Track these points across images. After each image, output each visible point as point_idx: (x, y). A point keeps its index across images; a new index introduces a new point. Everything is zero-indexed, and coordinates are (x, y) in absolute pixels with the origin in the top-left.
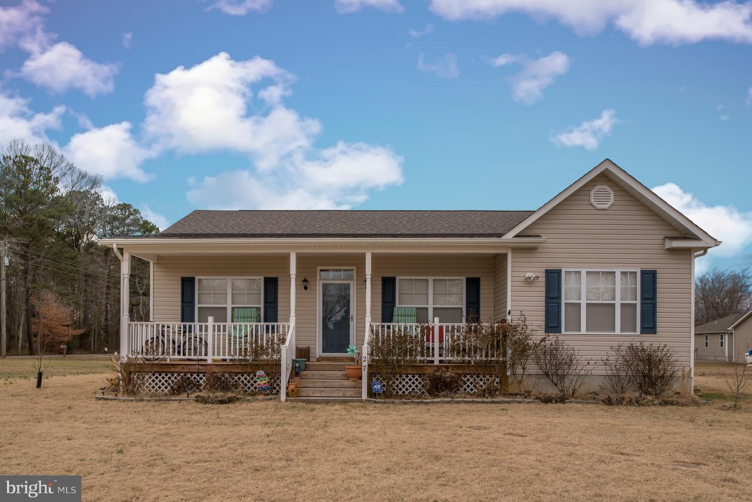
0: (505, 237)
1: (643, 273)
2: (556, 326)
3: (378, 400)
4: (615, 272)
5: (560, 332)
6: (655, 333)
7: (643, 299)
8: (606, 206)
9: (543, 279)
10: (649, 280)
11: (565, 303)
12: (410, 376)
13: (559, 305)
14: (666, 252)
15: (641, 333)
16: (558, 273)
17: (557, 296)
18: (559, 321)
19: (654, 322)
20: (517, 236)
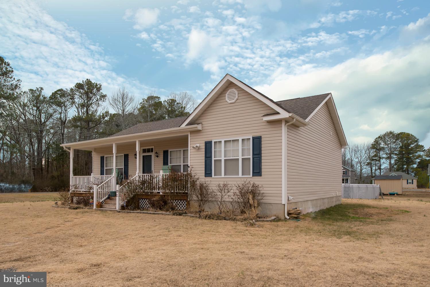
0: (181, 126)
1: (254, 139)
2: (210, 173)
3: (135, 211)
4: (239, 140)
5: (211, 176)
6: (261, 175)
7: (253, 154)
8: (233, 101)
9: (203, 147)
10: (257, 142)
11: (214, 160)
12: (143, 200)
13: (211, 160)
14: (268, 124)
15: (253, 176)
16: (210, 142)
17: (210, 156)
18: (211, 170)
19: (260, 169)
20: (187, 125)
